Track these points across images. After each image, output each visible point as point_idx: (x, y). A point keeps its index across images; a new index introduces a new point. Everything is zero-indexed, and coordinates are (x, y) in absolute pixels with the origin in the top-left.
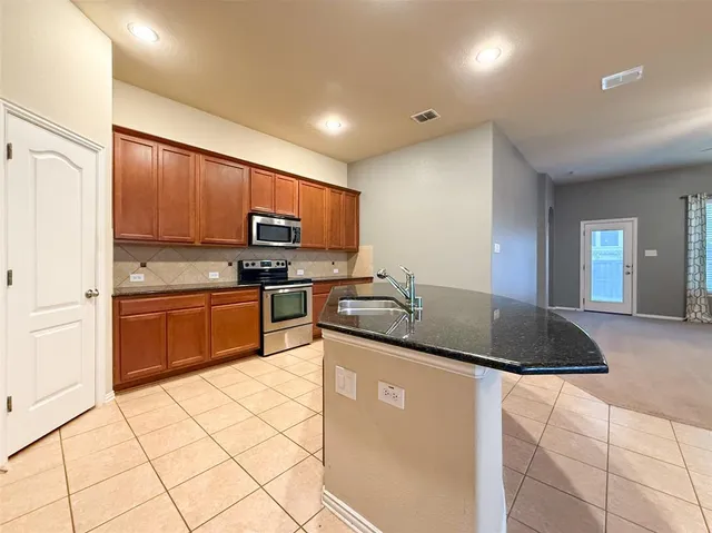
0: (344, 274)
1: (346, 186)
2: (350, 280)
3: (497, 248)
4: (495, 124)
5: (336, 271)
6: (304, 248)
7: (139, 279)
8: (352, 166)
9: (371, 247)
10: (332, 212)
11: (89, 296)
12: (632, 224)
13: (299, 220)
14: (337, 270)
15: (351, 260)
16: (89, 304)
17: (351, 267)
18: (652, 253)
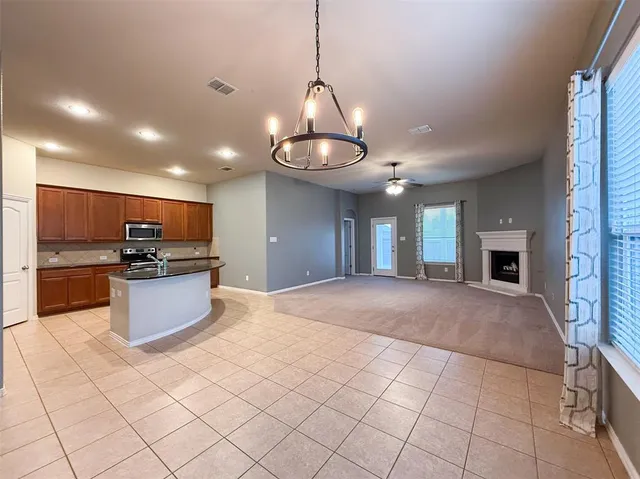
0: (205, 255)
1: (205, 202)
2: (208, 258)
3: (274, 239)
4: (268, 172)
5: (197, 253)
6: (164, 240)
7: (54, 260)
9: (220, 238)
11: (24, 269)
12: (394, 220)
13: (160, 224)
14: (199, 253)
15: (209, 246)
16: (24, 273)
17: (209, 251)
18: (403, 239)
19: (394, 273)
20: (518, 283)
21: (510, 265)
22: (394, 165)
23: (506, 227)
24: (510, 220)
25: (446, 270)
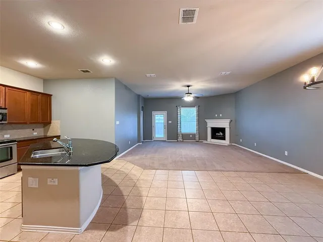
0: (41, 135)
2: (46, 138)
3: (118, 123)
4: (116, 79)
5: (35, 134)
6: (10, 123)
8: (46, 81)
9: (59, 121)
10: (32, 105)
12: (165, 113)
13: (5, 109)
14: (37, 133)
15: (46, 127)
18: (170, 122)
19: (165, 139)
20: (225, 140)
21: (219, 133)
22: (188, 86)
23: (219, 118)
24: (221, 115)
25: (191, 136)
